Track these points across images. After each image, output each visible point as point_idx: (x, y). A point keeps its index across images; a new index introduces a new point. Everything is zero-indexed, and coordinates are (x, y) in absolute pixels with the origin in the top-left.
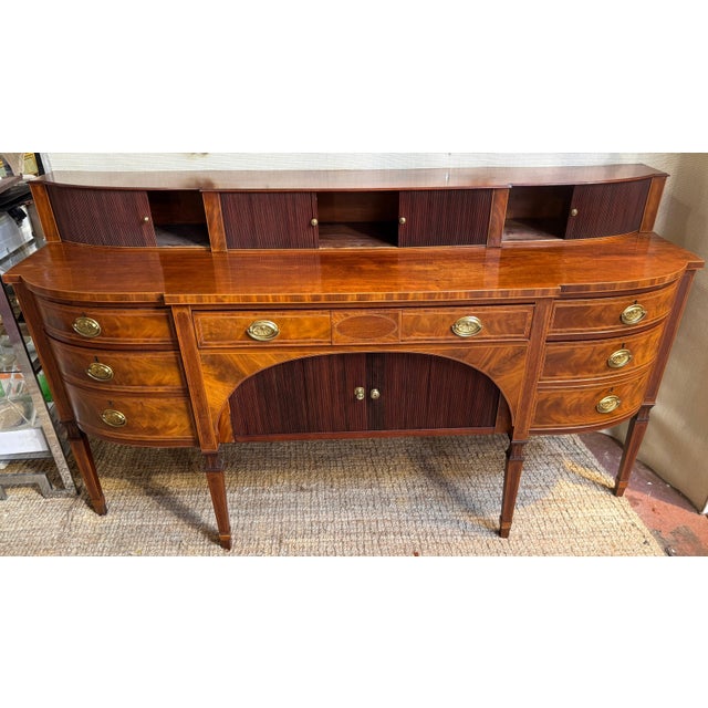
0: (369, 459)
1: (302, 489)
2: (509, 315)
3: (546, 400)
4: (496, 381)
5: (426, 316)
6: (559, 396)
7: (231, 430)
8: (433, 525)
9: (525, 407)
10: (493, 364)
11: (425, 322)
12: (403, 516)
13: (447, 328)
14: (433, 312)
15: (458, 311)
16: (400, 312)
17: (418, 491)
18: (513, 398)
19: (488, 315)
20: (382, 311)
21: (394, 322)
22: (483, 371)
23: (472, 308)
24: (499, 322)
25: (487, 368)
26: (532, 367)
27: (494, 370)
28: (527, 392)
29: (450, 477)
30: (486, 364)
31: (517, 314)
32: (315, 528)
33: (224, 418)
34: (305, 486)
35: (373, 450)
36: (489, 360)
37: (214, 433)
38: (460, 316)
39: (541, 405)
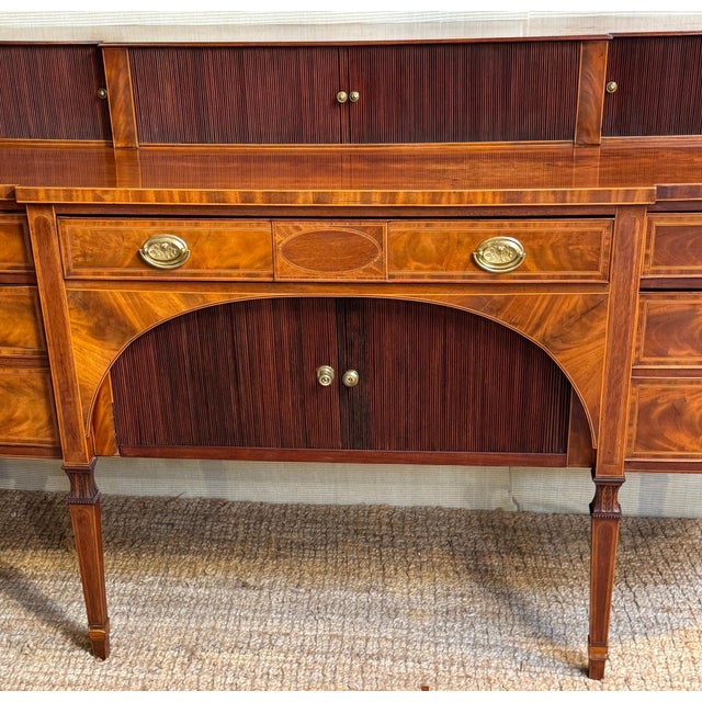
0: (375, 551)
1: (245, 585)
2: (569, 236)
3: (654, 404)
4: (557, 359)
5: (429, 234)
6: (677, 396)
7: (112, 434)
8: (467, 651)
9: (613, 411)
10: (549, 326)
11: (428, 243)
12: (416, 635)
13: (466, 257)
14: (440, 227)
15: (481, 227)
16: (384, 225)
17: (453, 602)
18: (590, 393)
19: (535, 236)
20: (356, 224)
21: (376, 243)
22: (534, 339)
23: (506, 222)
24: (554, 247)
25: (540, 333)
26: (620, 335)
27: (554, 338)
28: (614, 382)
29: (519, 585)
30: (538, 326)
31: (583, 233)
32: (256, 640)
33: (102, 410)
34: (251, 581)
35: (386, 540)
36: (543, 319)
37: (84, 432)
38: (486, 235)
39: (645, 411)
